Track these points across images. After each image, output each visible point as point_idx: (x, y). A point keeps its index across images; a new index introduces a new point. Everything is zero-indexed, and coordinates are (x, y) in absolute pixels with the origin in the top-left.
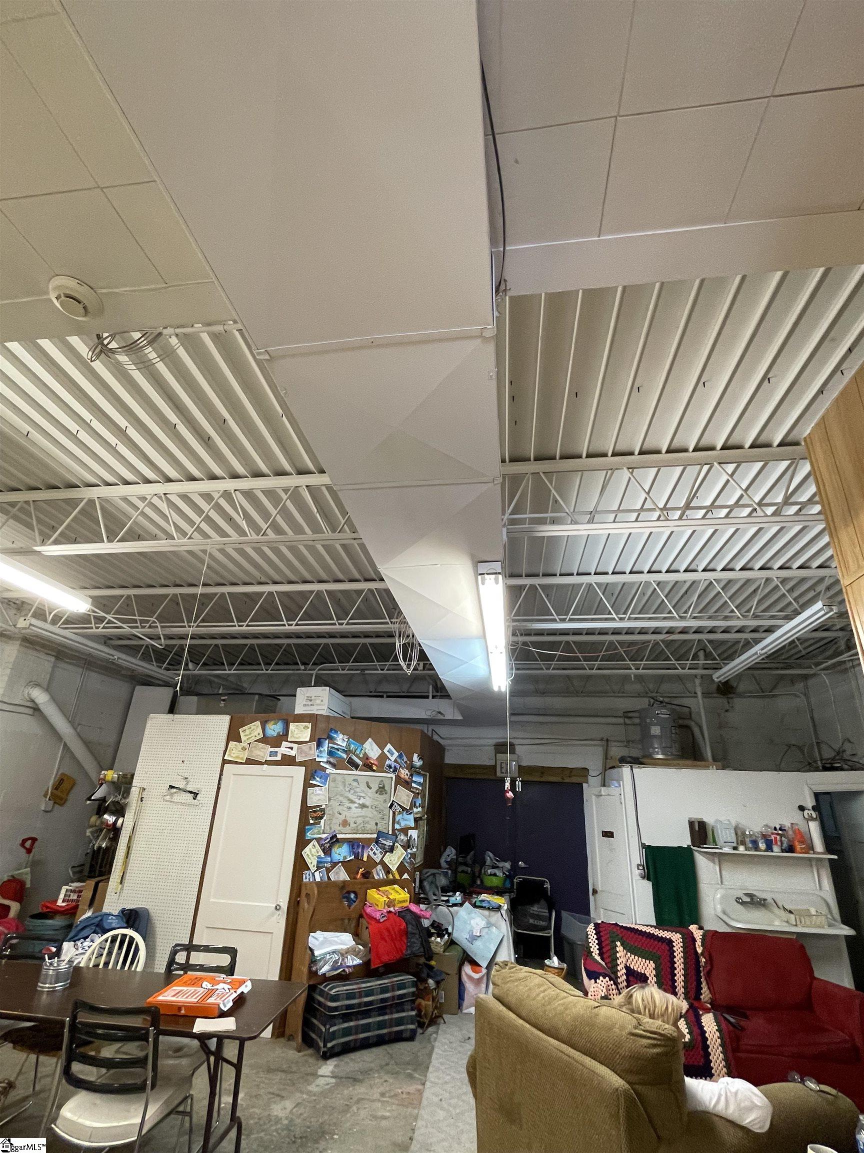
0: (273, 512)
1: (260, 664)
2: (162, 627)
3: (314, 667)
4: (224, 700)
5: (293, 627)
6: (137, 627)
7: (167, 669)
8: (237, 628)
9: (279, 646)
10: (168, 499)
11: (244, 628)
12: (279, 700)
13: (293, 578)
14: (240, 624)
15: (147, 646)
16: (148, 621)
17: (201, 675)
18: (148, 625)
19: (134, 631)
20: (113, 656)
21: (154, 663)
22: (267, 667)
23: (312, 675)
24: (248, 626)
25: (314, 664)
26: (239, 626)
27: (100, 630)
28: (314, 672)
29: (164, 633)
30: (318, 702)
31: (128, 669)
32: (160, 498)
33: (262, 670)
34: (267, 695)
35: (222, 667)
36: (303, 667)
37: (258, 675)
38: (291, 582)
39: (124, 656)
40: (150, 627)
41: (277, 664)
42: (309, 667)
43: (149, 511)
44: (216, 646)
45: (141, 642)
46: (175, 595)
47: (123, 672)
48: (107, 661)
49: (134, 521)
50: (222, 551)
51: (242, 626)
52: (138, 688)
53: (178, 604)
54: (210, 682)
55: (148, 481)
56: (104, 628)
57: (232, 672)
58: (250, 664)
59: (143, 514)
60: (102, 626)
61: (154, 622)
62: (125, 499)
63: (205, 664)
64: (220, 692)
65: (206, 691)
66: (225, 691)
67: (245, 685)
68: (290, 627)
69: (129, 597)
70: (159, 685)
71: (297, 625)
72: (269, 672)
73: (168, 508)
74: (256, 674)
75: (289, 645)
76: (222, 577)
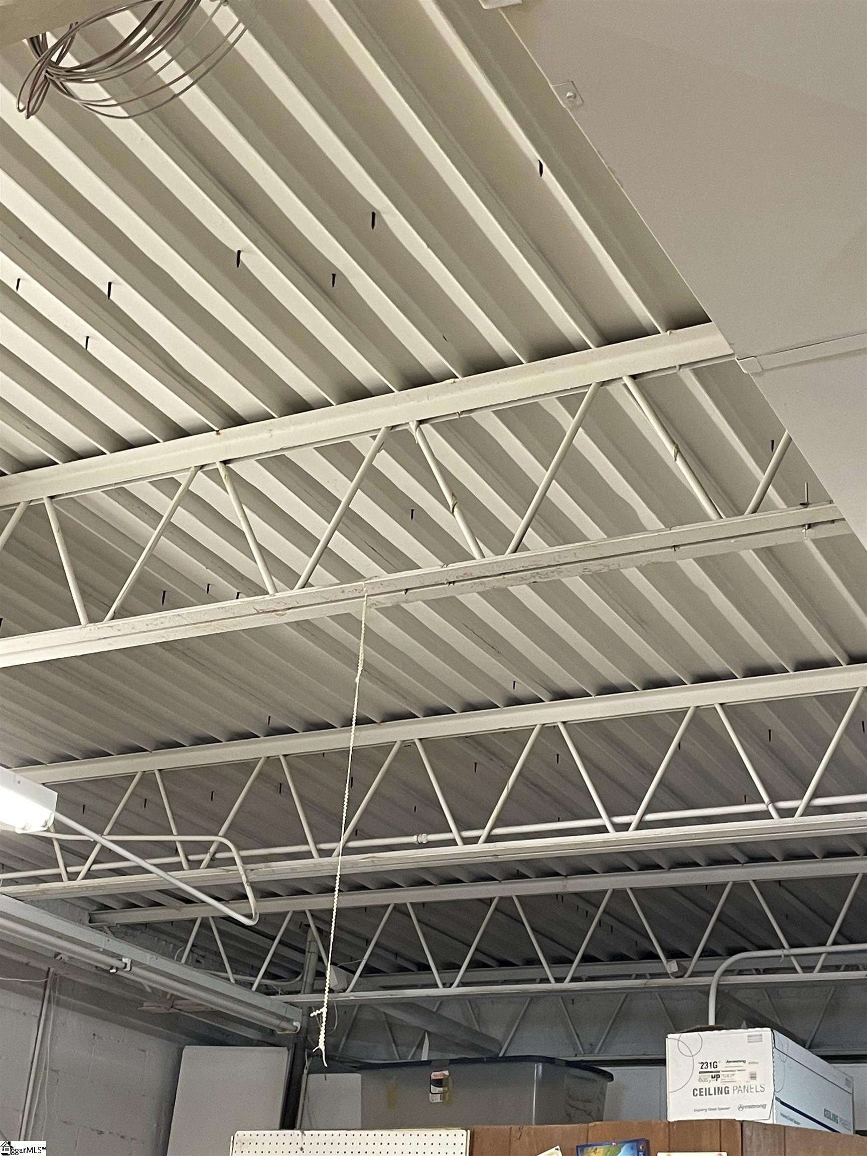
0: (539, 474)
1: (535, 962)
2: (245, 860)
3: (708, 964)
4: (439, 1083)
5: (631, 834)
6: (178, 867)
7: (267, 991)
8: (461, 848)
9: (591, 899)
10: (234, 477)
11: (480, 847)
12: (610, 1077)
13: (615, 676)
14: (467, 834)
15: (205, 924)
16: (204, 847)
17: (362, 1006)
18: (207, 858)
19: (175, 880)
20: (119, 957)
21: (230, 974)
22: (560, 970)
23: (705, 991)
24: (490, 839)
25: (707, 953)
26: (467, 841)
27: (79, 882)
28: (713, 981)
29: (253, 877)
30: (741, 1078)
31: (159, 995)
32: (213, 475)
33: (547, 981)
34: (570, 1064)
35: (423, 977)
36: (672, 966)
37: (535, 998)
38: (609, 690)
39: (147, 957)
40: (214, 863)
41: (587, 959)
42: (693, 964)
43: (185, 520)
44: (400, 909)
45: (188, 912)
46: (272, 761)
47: (148, 1006)
48: (103, 972)
49: (151, 555)
50: (396, 613)
51: (475, 840)
52: (189, 1051)
53: (281, 787)
54: (391, 1025)
55: (178, 432)
56: (89, 875)
57: (454, 990)
58: (504, 963)
59: (172, 530)
60: (84, 870)
61: (223, 847)
62: (120, 493)
63: (369, 970)
64: (424, 1058)
65: (380, 1055)
66: (436, 1056)
67: (496, 1032)
68: (623, 835)
69: (147, 778)
70: (249, 1043)
71: (642, 825)
72: (566, 985)
73: (240, 503)
74: (524, 993)
75: (619, 894)
76: (403, 694)
